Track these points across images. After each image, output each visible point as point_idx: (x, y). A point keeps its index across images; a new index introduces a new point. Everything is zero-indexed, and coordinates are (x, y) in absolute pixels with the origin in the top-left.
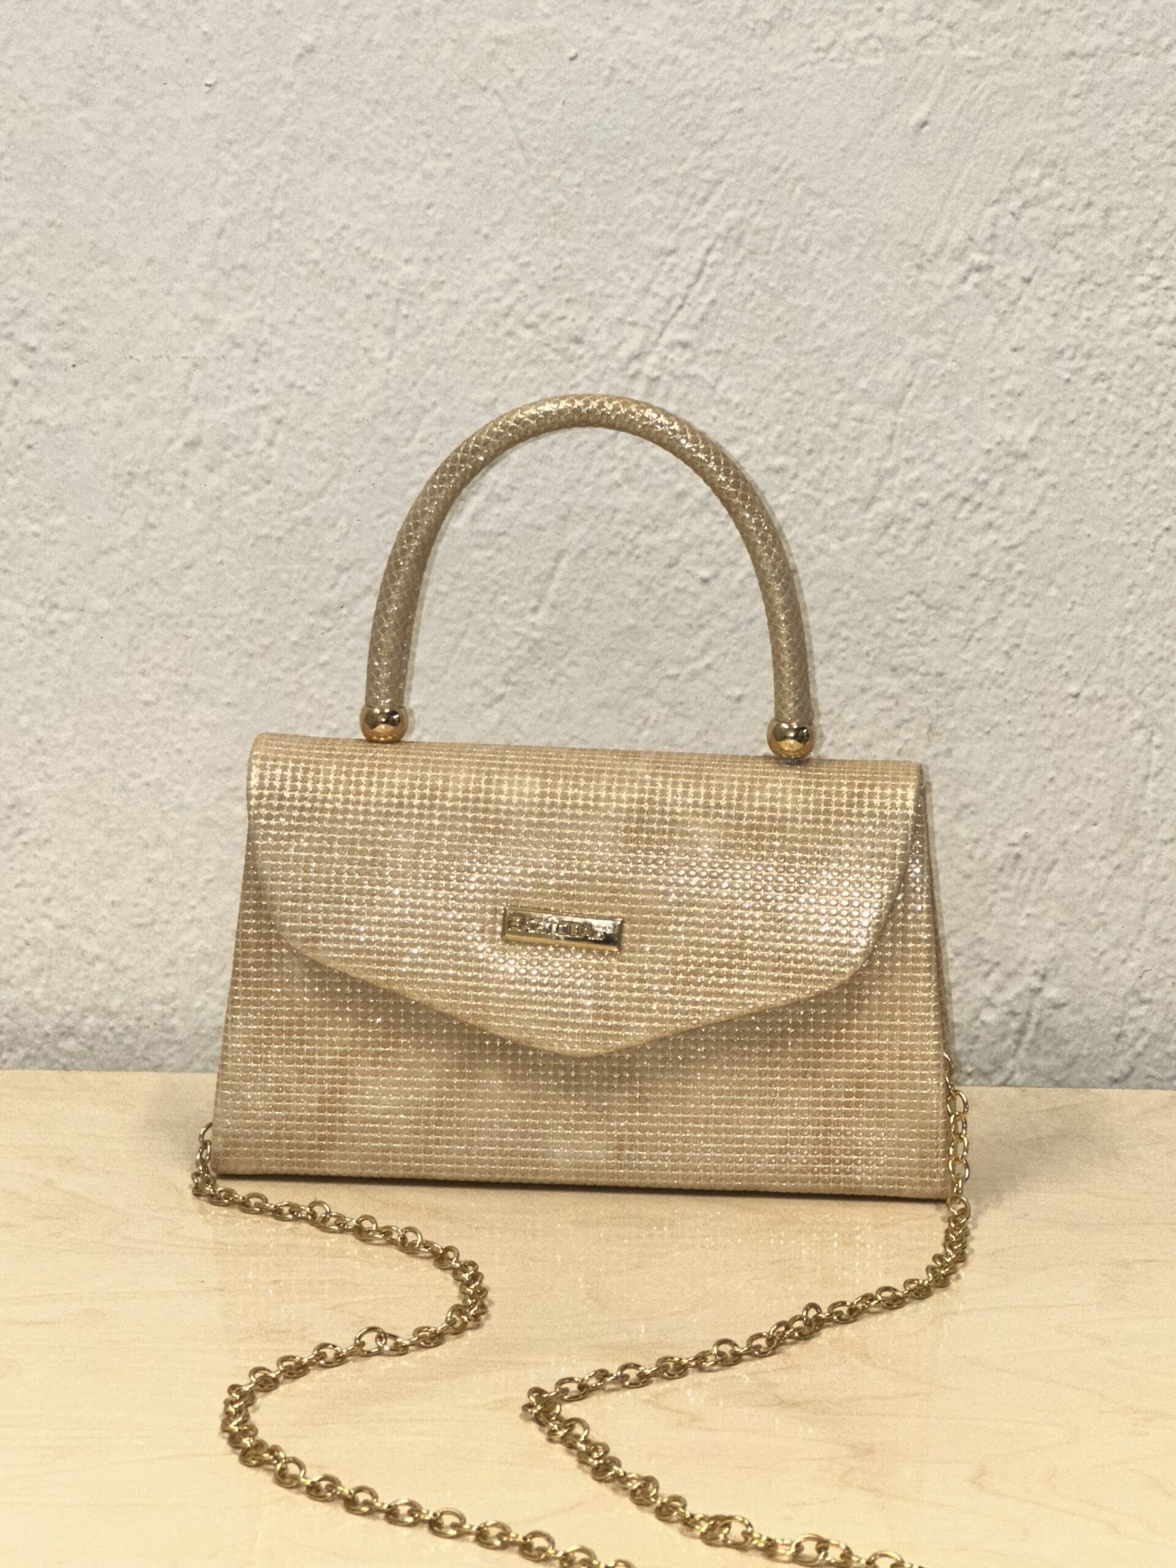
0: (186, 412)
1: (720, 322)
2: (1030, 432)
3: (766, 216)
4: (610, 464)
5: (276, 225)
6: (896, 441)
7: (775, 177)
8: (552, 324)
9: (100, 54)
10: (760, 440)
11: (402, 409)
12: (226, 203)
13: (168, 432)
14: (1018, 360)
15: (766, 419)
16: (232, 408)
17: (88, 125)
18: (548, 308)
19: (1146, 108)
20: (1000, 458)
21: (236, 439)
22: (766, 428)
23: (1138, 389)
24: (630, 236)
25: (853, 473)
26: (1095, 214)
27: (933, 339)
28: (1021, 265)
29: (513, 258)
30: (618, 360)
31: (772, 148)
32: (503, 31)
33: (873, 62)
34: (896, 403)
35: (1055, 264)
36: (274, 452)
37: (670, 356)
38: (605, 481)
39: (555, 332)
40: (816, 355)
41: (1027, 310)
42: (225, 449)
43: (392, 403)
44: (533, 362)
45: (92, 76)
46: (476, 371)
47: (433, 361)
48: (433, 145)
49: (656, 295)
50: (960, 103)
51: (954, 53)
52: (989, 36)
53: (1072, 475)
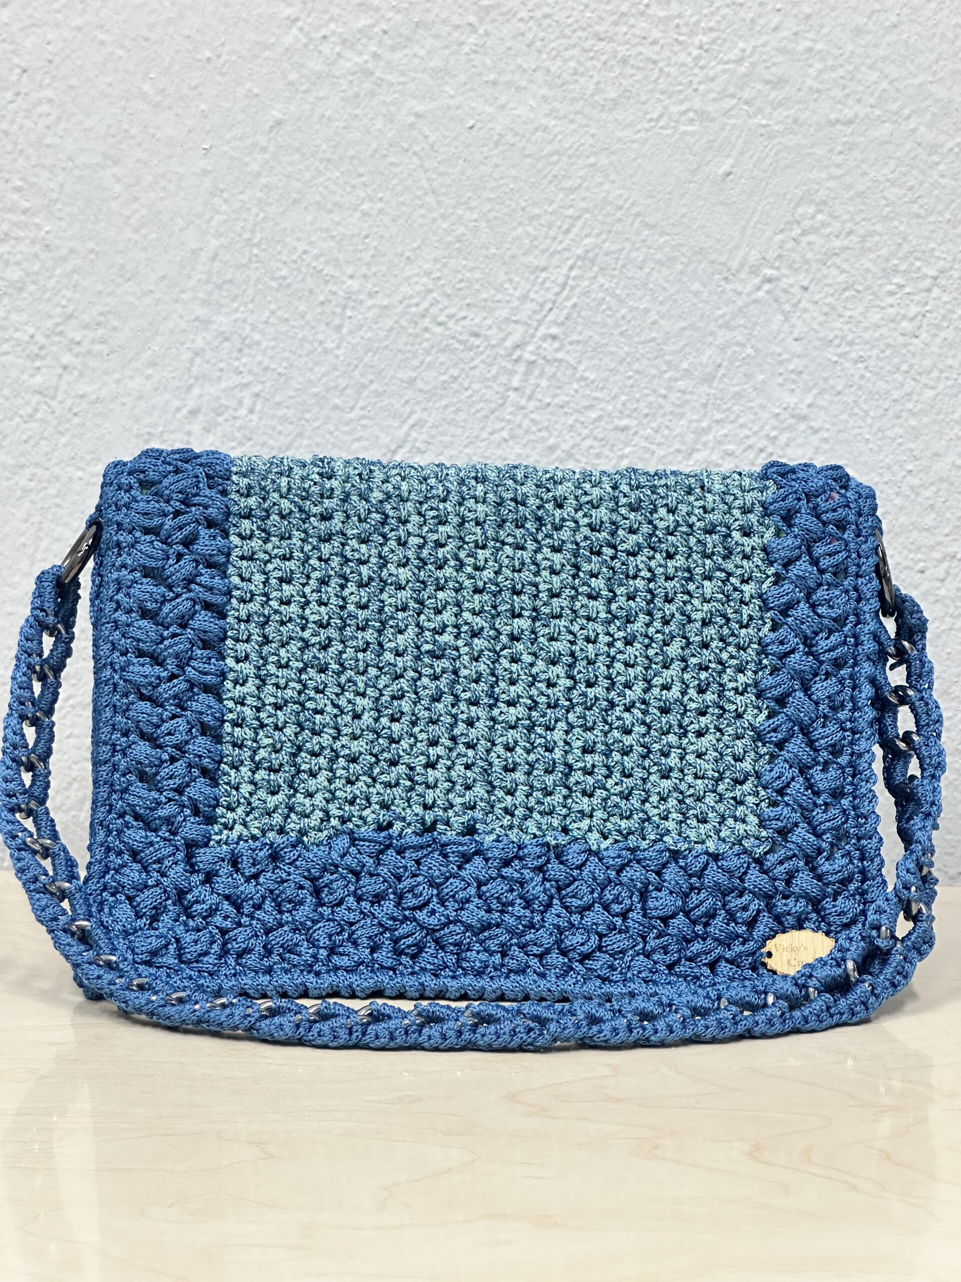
0: (190, 388)
1: (579, 320)
2: (809, 401)
3: (612, 242)
4: (498, 425)
5: (255, 251)
6: (710, 406)
7: (619, 214)
8: (457, 321)
9: (126, 126)
10: (610, 408)
11: (348, 385)
12: (218, 235)
13: (177, 403)
14: (797, 348)
15: (614, 391)
16: (223, 385)
17: (118, 180)
18: (453, 310)
19: (892, 161)
20: (786, 419)
21: (227, 408)
22: (614, 398)
23: (889, 368)
24: (513, 257)
25: (678, 431)
26: (854, 239)
27: (735, 333)
28: (801, 277)
29: (428, 274)
30: (506, 349)
31: (618, 192)
32: (420, 108)
33: (690, 128)
34: (709, 379)
35: (826, 277)
36: (254, 417)
37: (544, 345)
38: (497, 437)
39: (459, 328)
40: (652, 344)
41: (806, 310)
42: (218, 415)
43: (340, 381)
44: (443, 350)
45: (120, 143)
46: (400, 356)
47: (370, 350)
48: (369, 191)
49: (532, 300)
50: (755, 159)
51: (750, 121)
52: (775, 109)
53: (840, 431)
